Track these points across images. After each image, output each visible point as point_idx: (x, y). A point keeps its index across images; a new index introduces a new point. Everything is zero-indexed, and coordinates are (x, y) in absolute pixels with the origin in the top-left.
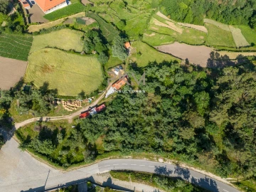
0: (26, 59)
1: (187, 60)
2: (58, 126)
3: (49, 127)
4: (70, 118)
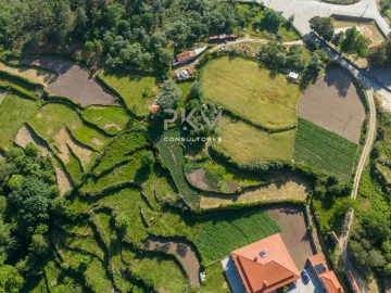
0: (300, 120)
1: (90, 78)
2: (260, 34)
3: (268, 35)
4: (247, 39)
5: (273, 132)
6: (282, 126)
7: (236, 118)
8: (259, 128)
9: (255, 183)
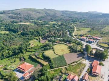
5: (55, 54)
6: (58, 54)
7: (54, 50)
8: (54, 53)
9: (42, 58)
